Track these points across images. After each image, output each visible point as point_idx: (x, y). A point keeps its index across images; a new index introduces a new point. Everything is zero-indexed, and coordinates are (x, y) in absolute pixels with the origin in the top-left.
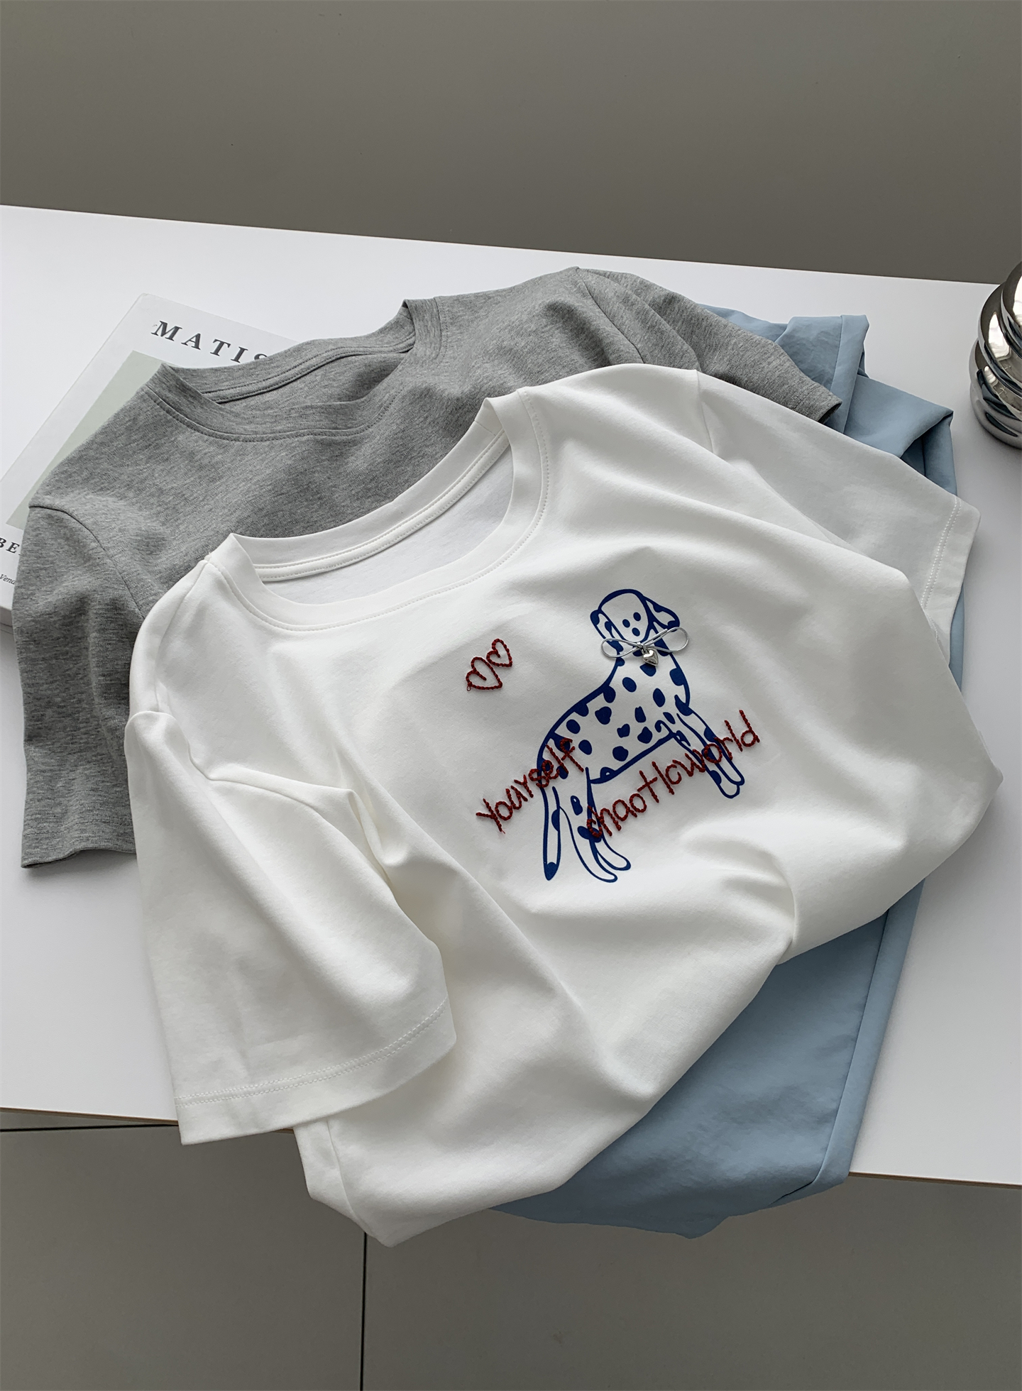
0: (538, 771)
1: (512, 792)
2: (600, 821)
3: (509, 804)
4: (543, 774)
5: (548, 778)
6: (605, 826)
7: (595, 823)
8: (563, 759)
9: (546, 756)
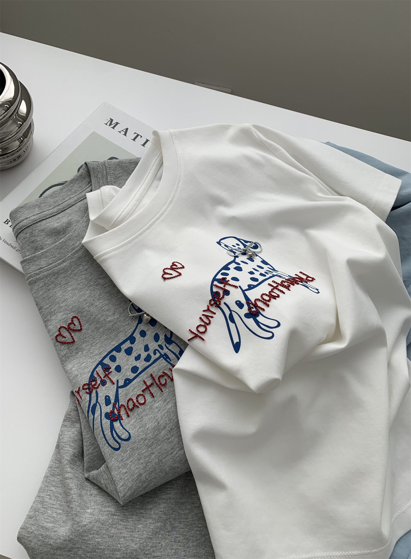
0: (213, 299)
1: (203, 317)
2: (256, 306)
3: (203, 324)
4: (216, 299)
5: (220, 300)
6: (259, 307)
7: (253, 308)
8: (224, 286)
9: (215, 290)
